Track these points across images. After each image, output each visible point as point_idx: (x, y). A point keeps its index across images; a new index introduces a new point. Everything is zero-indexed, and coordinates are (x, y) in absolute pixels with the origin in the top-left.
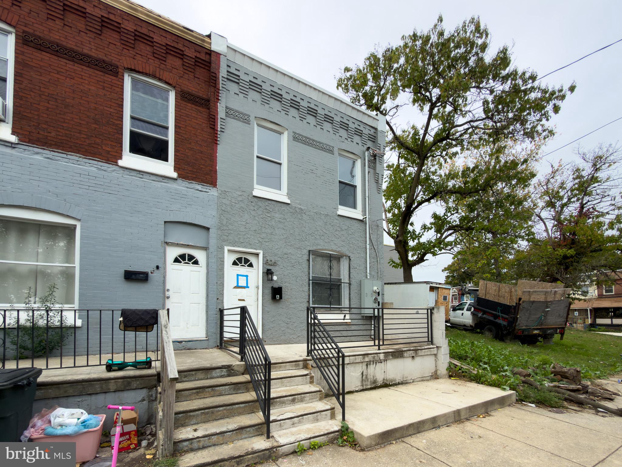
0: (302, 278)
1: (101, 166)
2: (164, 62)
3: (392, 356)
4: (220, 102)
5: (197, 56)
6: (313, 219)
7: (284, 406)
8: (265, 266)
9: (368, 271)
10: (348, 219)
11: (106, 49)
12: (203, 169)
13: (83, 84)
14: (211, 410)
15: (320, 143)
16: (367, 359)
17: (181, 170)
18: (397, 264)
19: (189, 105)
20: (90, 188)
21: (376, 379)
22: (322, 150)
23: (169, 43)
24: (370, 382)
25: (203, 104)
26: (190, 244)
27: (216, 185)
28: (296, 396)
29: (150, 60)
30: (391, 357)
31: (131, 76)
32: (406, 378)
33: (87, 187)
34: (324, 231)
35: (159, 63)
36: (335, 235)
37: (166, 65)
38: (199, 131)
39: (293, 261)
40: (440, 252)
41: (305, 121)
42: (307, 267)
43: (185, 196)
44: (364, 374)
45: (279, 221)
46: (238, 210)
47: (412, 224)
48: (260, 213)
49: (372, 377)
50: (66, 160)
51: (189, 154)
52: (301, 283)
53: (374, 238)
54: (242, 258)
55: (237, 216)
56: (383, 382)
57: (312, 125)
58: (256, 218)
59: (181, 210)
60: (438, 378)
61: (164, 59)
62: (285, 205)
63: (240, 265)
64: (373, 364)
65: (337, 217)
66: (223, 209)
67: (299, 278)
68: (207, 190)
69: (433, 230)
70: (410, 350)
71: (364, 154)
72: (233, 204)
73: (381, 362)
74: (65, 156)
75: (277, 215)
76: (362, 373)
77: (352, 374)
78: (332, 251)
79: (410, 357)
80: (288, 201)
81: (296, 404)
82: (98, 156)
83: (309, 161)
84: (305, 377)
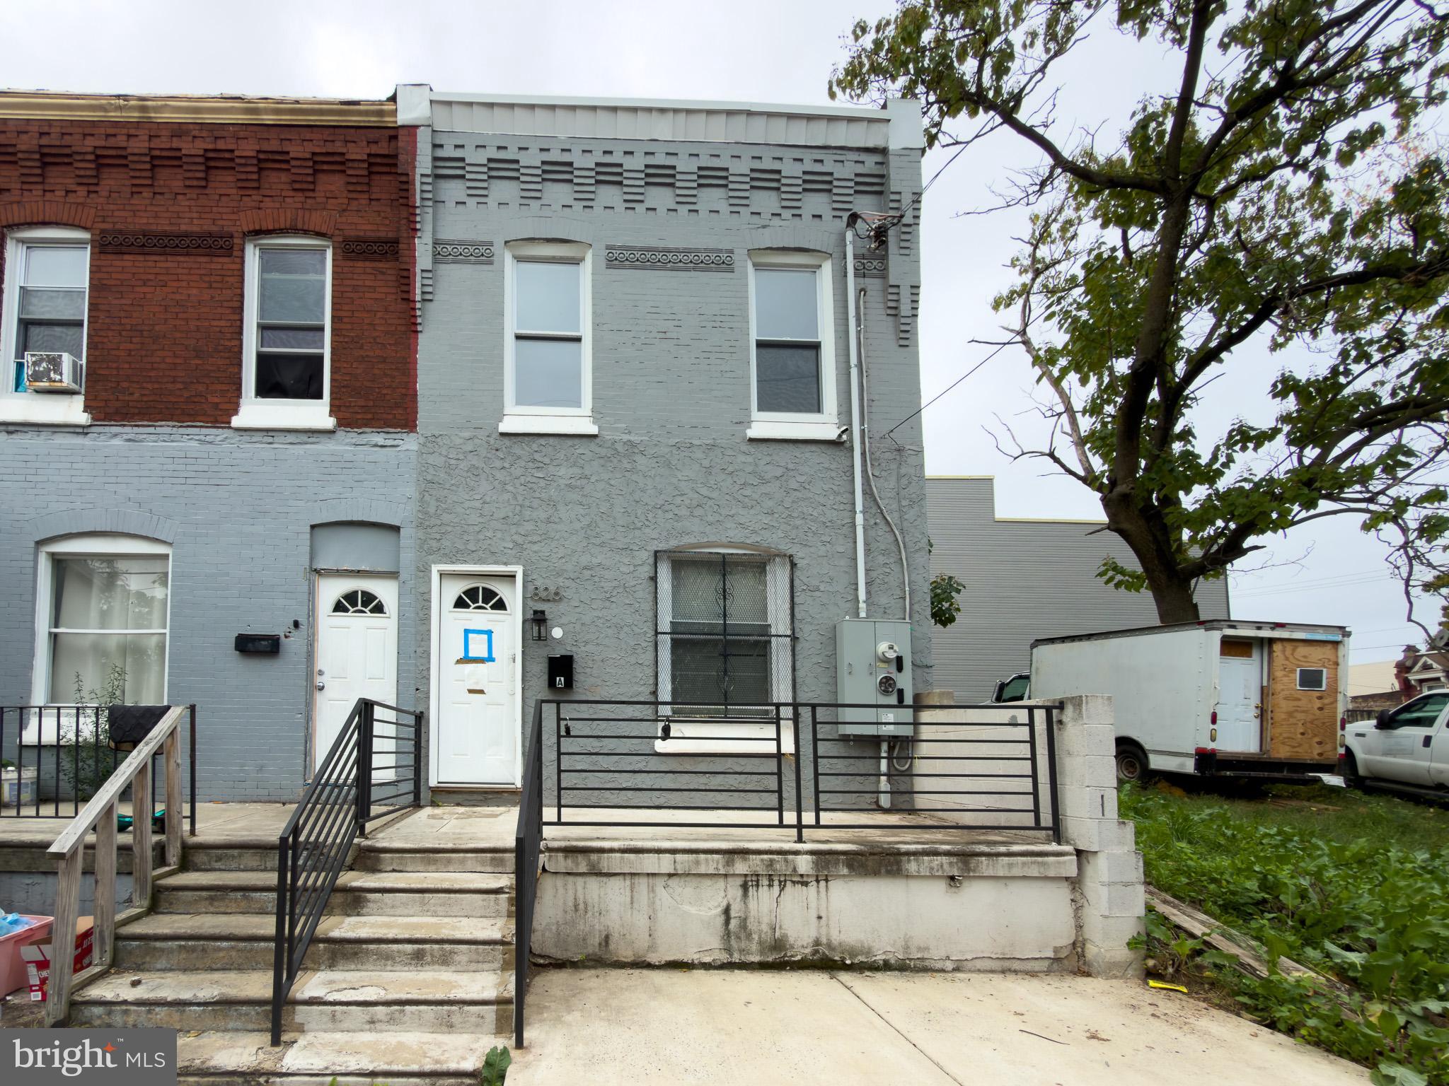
0: (635, 628)
1: (206, 436)
2: (311, 194)
3: (850, 866)
4: (419, 234)
5: (373, 152)
6: (668, 465)
7: (389, 968)
8: (530, 603)
9: (862, 595)
10: (785, 445)
11: (215, 209)
12: (388, 397)
13: (180, 290)
14: (202, 943)
15: (687, 251)
16: (741, 867)
17: (342, 409)
18: (1133, 575)
19: (360, 264)
20: (189, 481)
21: (785, 936)
22: (694, 269)
23: (318, 150)
24: (760, 943)
25: (386, 252)
26: (363, 568)
27: (416, 426)
28: (427, 946)
29: (288, 200)
30: (845, 871)
31: (259, 245)
32: (919, 949)
33: (183, 481)
34: (704, 491)
35: (303, 199)
36: (741, 498)
37: (314, 198)
38: (379, 315)
39: (608, 586)
40: (1303, 514)
41: (640, 208)
42: (650, 598)
43: (350, 465)
44: (733, 914)
45: (569, 486)
46: (465, 474)
47: (1187, 435)
48: (518, 472)
49: (765, 928)
50: (153, 437)
51: (359, 371)
52: (633, 643)
53: (885, 488)
54: (478, 588)
55: (460, 489)
56: (816, 952)
57: (662, 211)
58: (509, 488)
59: (342, 496)
60: (1088, 975)
61: (311, 187)
62: (584, 440)
63: (473, 606)
64: (770, 886)
65: (745, 448)
66: (429, 478)
67: (626, 629)
68: (395, 443)
69: (1281, 439)
70: (936, 853)
71: (844, 239)
72: (453, 462)
73: (805, 884)
74: (151, 430)
75: (562, 471)
76: (727, 911)
77: (686, 907)
78: (731, 545)
79: (932, 877)
80: (593, 430)
81: (427, 968)
82: (201, 418)
83: (654, 310)
84: (492, 896)
